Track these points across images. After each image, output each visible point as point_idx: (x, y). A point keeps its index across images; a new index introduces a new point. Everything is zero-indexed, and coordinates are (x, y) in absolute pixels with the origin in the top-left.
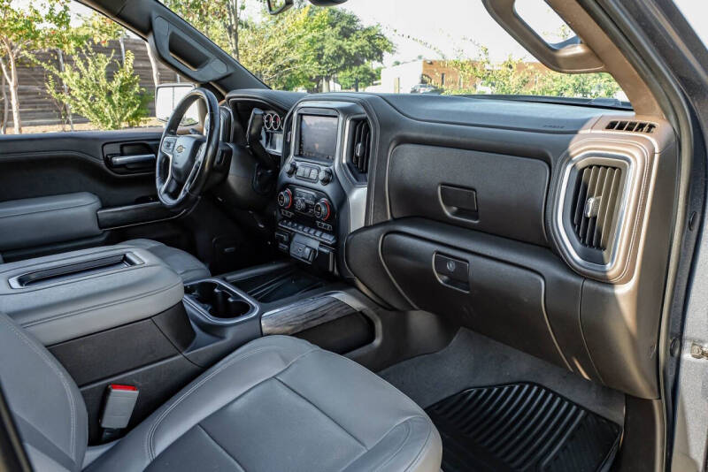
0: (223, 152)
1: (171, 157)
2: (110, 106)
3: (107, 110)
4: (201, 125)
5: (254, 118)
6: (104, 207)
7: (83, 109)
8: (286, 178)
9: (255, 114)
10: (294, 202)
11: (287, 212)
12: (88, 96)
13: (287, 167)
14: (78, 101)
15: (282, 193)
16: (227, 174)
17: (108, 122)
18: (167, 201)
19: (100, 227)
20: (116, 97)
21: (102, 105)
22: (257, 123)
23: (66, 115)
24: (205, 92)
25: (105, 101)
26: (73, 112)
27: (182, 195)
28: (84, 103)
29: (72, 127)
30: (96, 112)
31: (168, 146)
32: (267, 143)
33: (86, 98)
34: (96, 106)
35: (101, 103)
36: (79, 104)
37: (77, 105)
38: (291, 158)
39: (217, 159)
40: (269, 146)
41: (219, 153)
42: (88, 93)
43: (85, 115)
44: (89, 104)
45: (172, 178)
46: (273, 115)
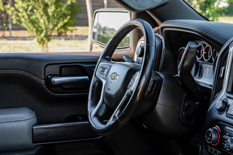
0: (154, 82)
1: (104, 82)
2: (45, 18)
3: (42, 21)
4: (132, 50)
5: (188, 52)
6: (39, 123)
7: (23, 20)
8: (216, 115)
9: (190, 48)
10: (222, 141)
11: (214, 149)
12: (28, 8)
13: (218, 103)
14: (19, 12)
15: (210, 130)
16: (155, 103)
17: (41, 32)
18: (96, 124)
19: (34, 142)
20: (51, 10)
21: (38, 16)
22: (190, 56)
23: (7, 23)
24: (143, 23)
25: (42, 13)
26: (14, 22)
27: (111, 121)
28: (24, 14)
29: (11, 34)
30: (33, 22)
31: (103, 71)
32: (196, 73)
33: (26, 10)
34: (33, 17)
35: (38, 14)
36: (20, 14)
37: (17, 16)
38: (223, 95)
39: (149, 89)
40: (197, 76)
41: (151, 83)
42: (28, 6)
43: (24, 25)
44: (28, 15)
45: (103, 102)
46: (205, 45)
